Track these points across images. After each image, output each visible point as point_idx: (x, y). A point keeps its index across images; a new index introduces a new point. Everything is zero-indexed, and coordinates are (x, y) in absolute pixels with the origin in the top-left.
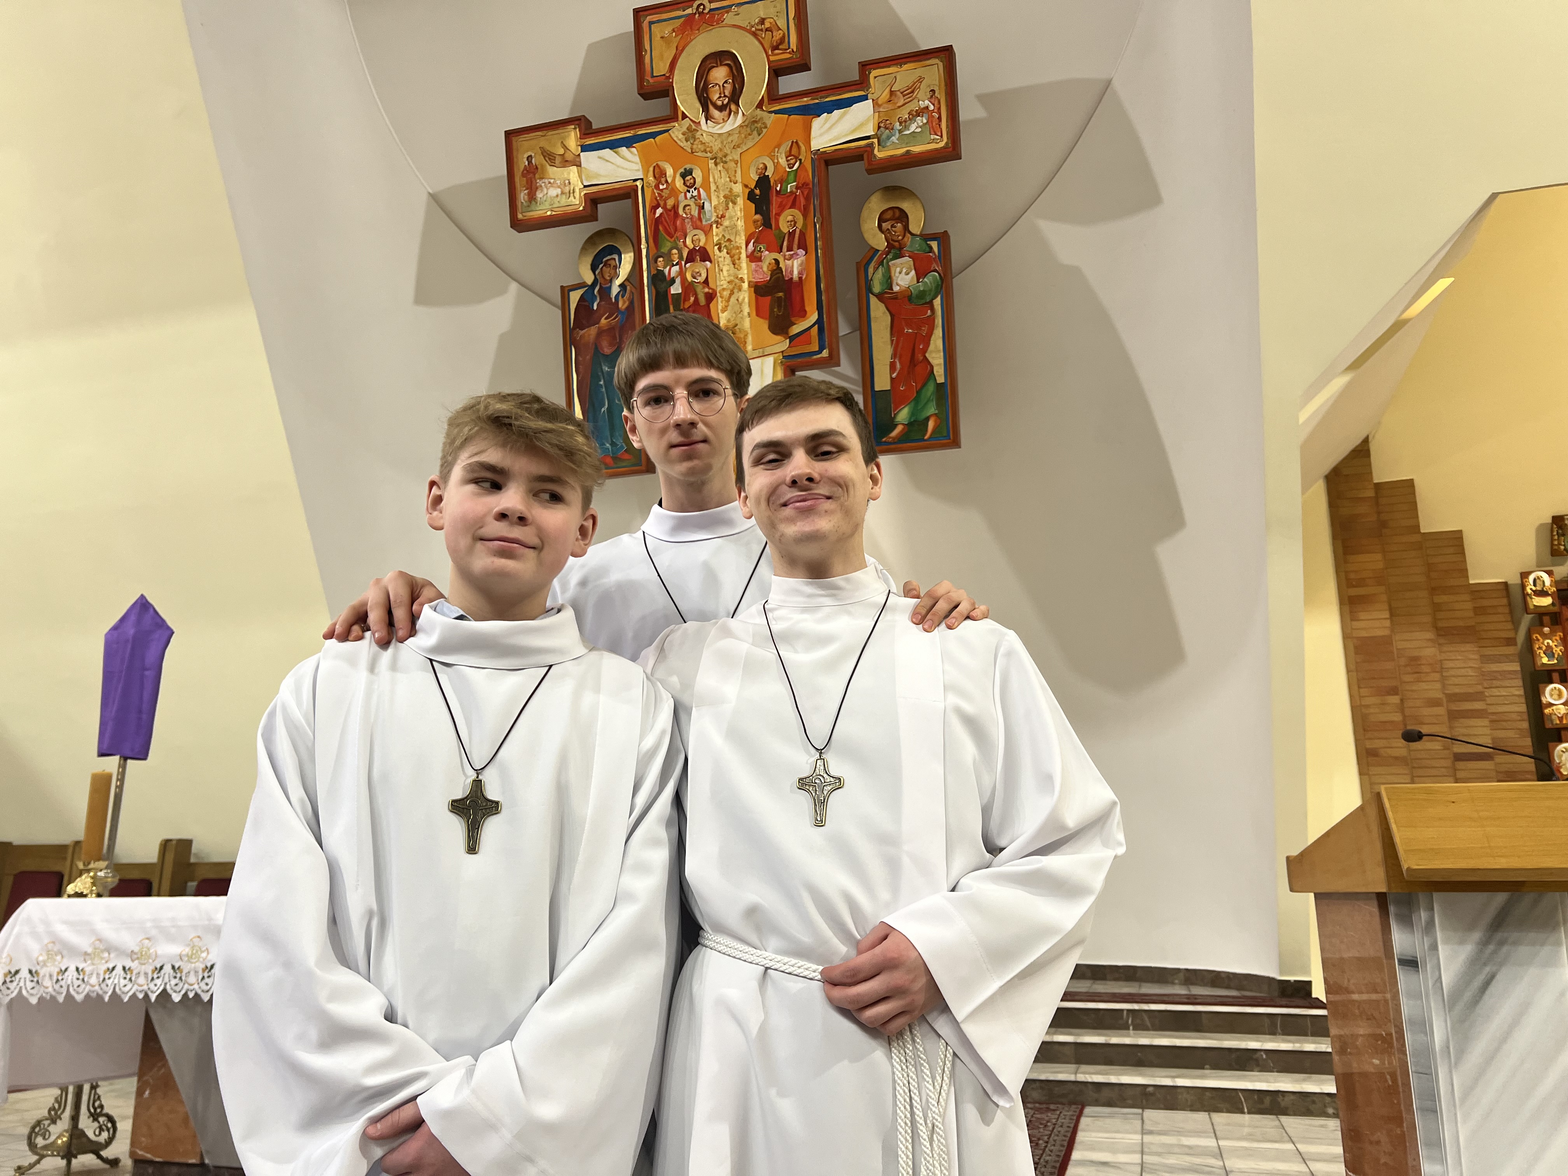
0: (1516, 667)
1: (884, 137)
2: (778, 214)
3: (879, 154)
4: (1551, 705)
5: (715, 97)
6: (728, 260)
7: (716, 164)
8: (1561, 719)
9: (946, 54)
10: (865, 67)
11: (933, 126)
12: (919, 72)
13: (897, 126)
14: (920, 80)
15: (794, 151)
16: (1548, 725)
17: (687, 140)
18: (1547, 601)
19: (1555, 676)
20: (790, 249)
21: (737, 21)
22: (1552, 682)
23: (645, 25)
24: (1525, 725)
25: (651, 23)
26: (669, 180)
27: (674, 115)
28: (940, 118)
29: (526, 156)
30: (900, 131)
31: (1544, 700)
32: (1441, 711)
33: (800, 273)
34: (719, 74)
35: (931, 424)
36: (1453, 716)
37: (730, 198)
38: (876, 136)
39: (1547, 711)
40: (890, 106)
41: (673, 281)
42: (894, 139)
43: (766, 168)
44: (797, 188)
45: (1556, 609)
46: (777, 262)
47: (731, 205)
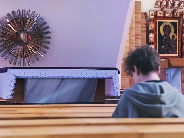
0: (145, 29)
4: (150, 37)
8: (152, 40)
16: (150, 41)
18: (152, 17)
19: (152, 32)
22: (151, 33)
24: (146, 41)
31: (150, 36)
32: (134, 38)
36: (136, 39)
39: (150, 39)
45: (154, 18)
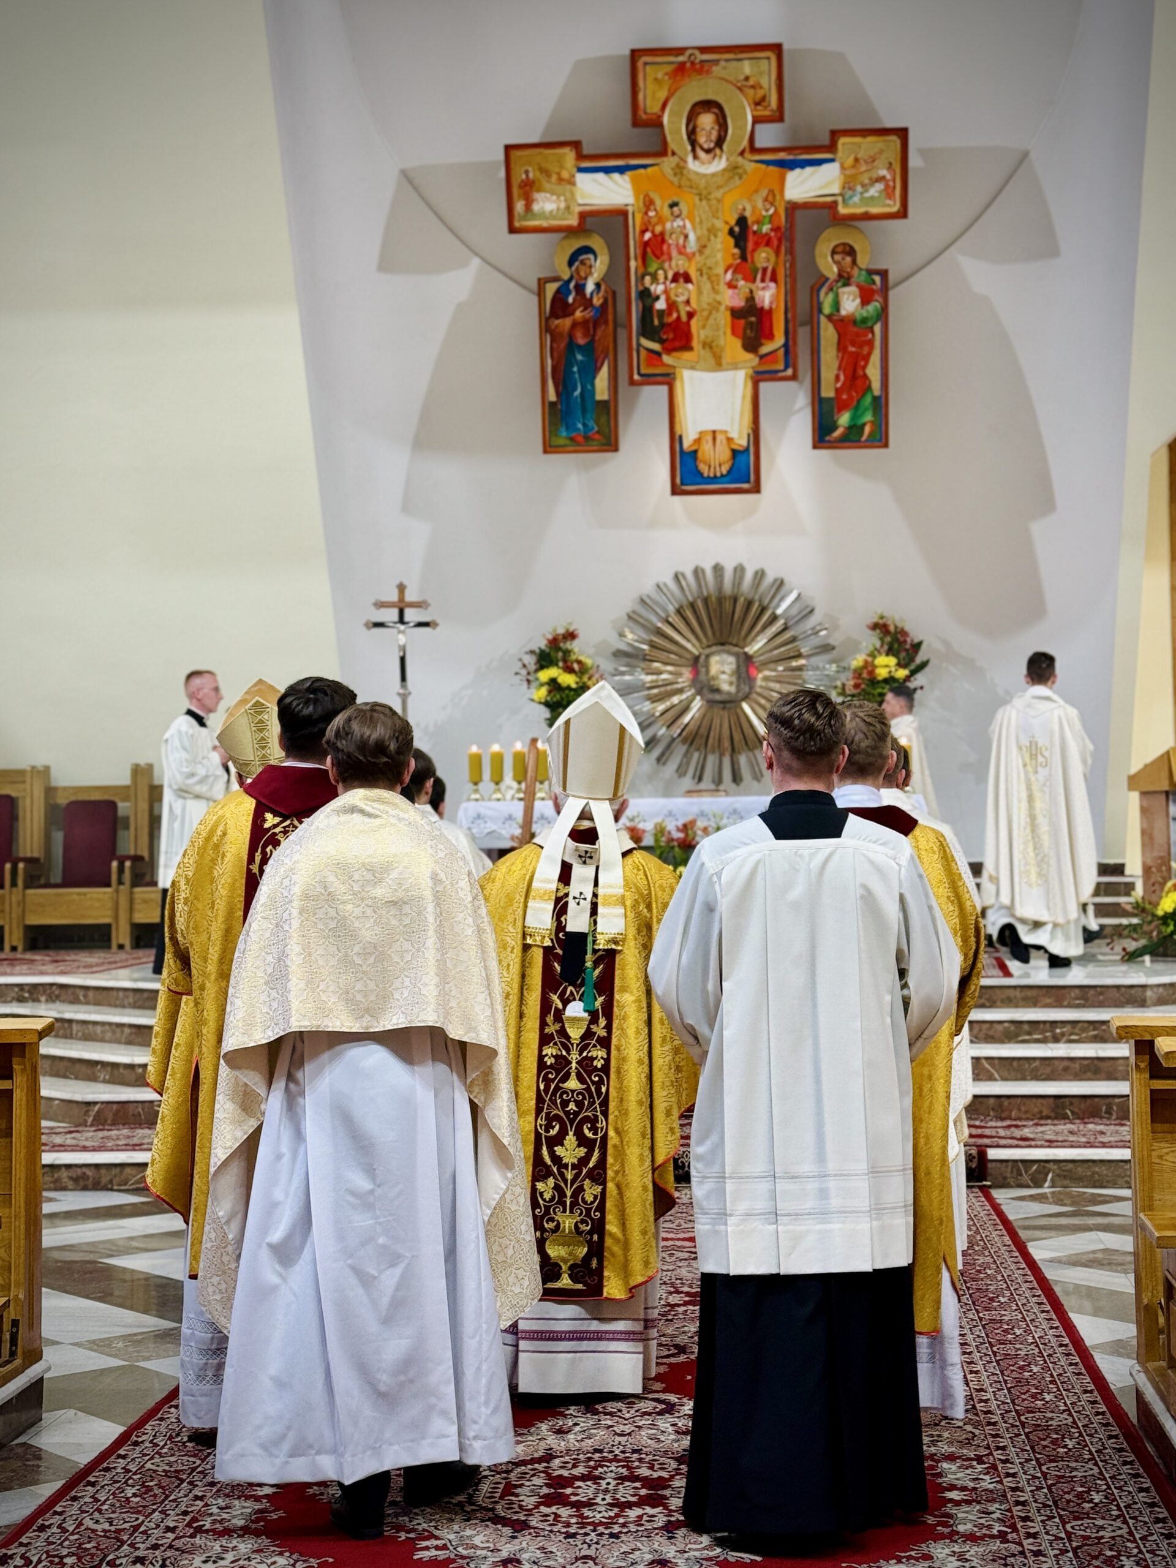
1: (847, 196)
2: (754, 250)
3: (842, 210)
5: (702, 139)
6: (708, 286)
7: (701, 200)
9: (902, 133)
10: (835, 134)
11: (888, 192)
12: (880, 145)
13: (859, 189)
14: (881, 152)
15: (770, 198)
17: (675, 175)
20: (763, 280)
21: (724, 74)
23: (640, 64)
25: (646, 64)
26: (658, 208)
27: (663, 150)
28: (894, 187)
29: (523, 169)
30: (862, 193)
33: (771, 303)
34: (706, 121)
35: (867, 429)
37: (712, 231)
38: (841, 195)
40: (853, 171)
41: (657, 298)
42: (856, 199)
43: (744, 209)
44: (772, 230)
46: (751, 292)
47: (712, 238)
